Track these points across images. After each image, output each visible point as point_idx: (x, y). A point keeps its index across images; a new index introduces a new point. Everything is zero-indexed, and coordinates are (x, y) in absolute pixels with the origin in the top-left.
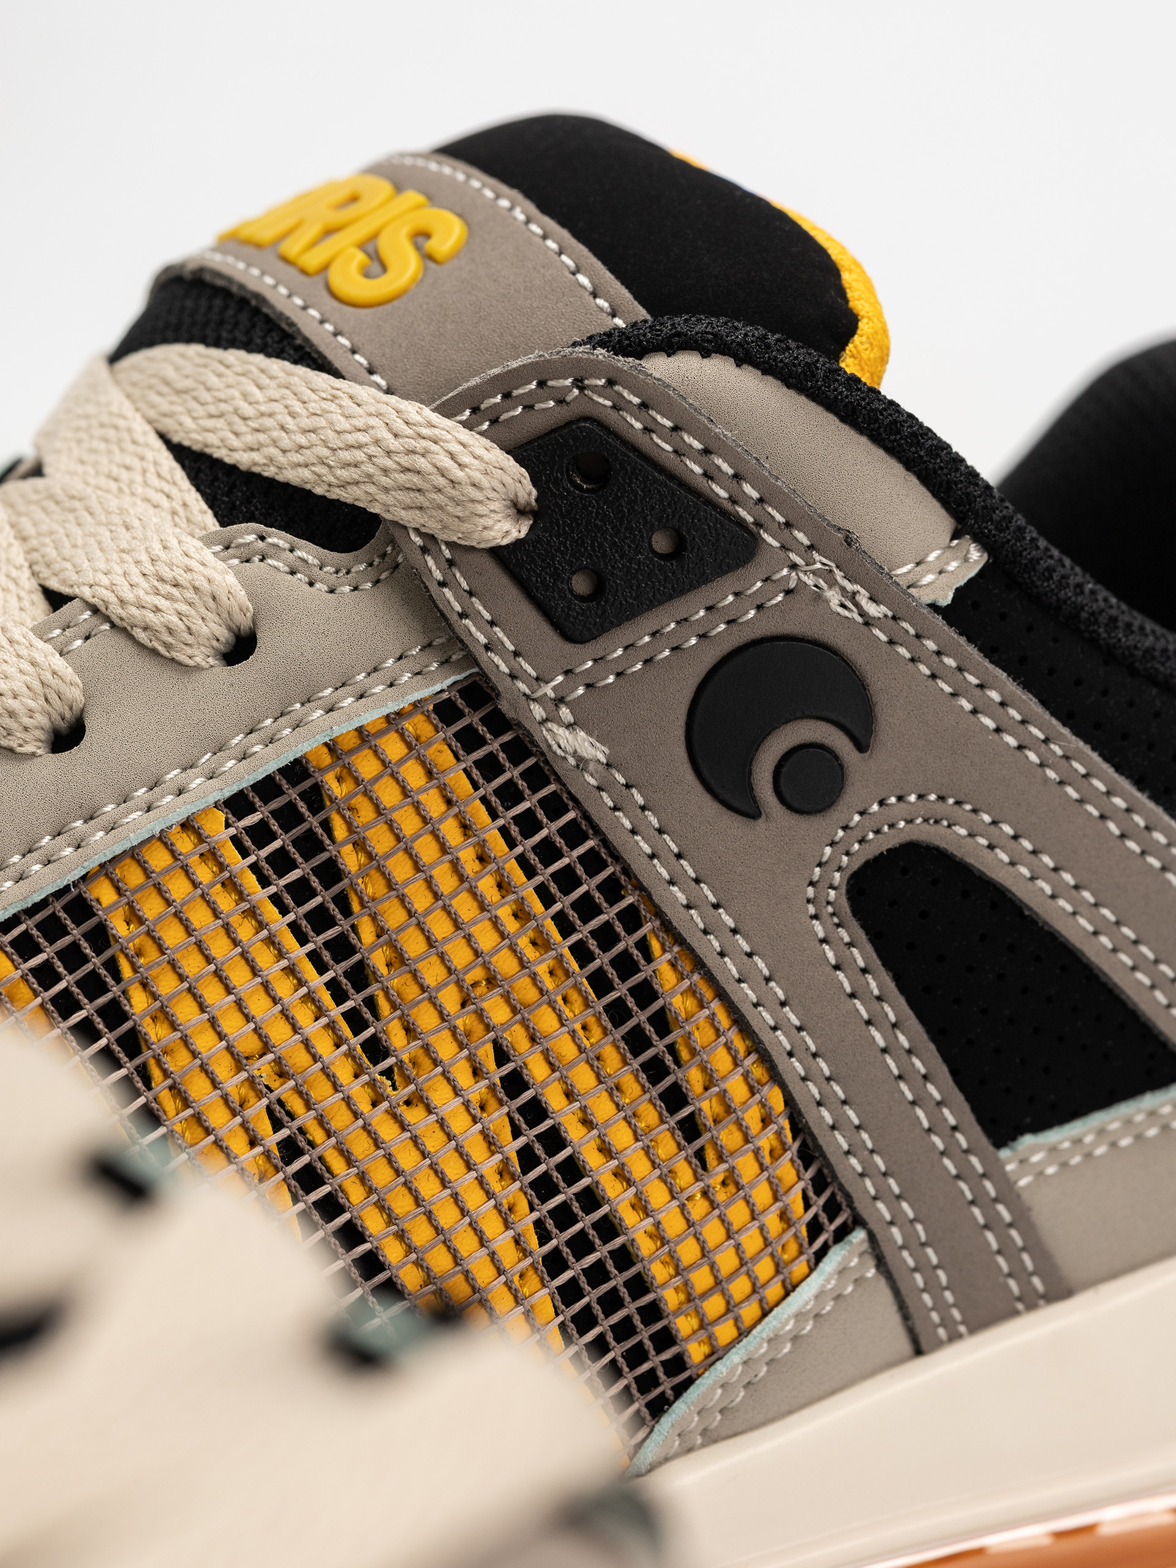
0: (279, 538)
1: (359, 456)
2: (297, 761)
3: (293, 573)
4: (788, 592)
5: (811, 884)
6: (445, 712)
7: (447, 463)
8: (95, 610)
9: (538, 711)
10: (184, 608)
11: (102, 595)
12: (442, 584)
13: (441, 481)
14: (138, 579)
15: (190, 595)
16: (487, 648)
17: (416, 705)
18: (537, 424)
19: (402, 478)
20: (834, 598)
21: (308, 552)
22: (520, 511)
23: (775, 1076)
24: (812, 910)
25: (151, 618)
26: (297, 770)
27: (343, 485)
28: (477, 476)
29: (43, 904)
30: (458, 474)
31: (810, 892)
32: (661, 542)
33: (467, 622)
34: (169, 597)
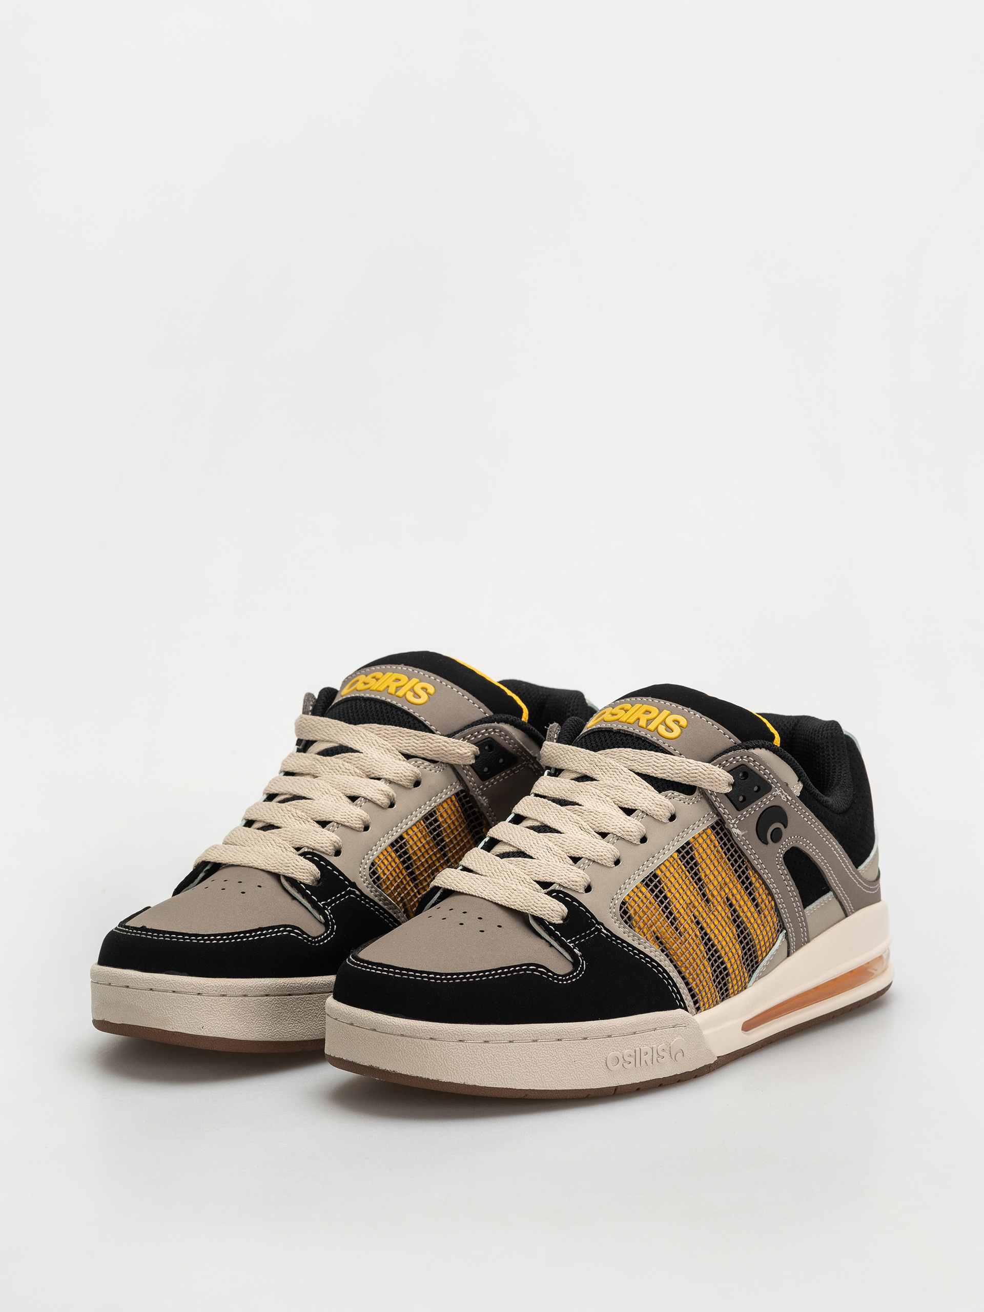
0: (676, 793)
1: (696, 775)
2: (688, 841)
3: (680, 801)
4: (775, 796)
5: (777, 857)
6: (713, 828)
7: (718, 776)
8: (643, 812)
9: (731, 826)
10: (663, 810)
11: (645, 809)
12: (715, 801)
13: (717, 780)
14: (652, 805)
15: (664, 807)
16: (724, 814)
17: (708, 827)
18: (733, 766)
19: (708, 780)
20: (783, 797)
21: (682, 796)
22: (730, 784)
23: (773, 899)
24: (777, 863)
25: (658, 813)
26: (688, 843)
27: (693, 781)
28: (724, 778)
29: (648, 876)
30: (721, 778)
31: (777, 859)
32: (756, 788)
33: (720, 809)
34: (660, 808)
